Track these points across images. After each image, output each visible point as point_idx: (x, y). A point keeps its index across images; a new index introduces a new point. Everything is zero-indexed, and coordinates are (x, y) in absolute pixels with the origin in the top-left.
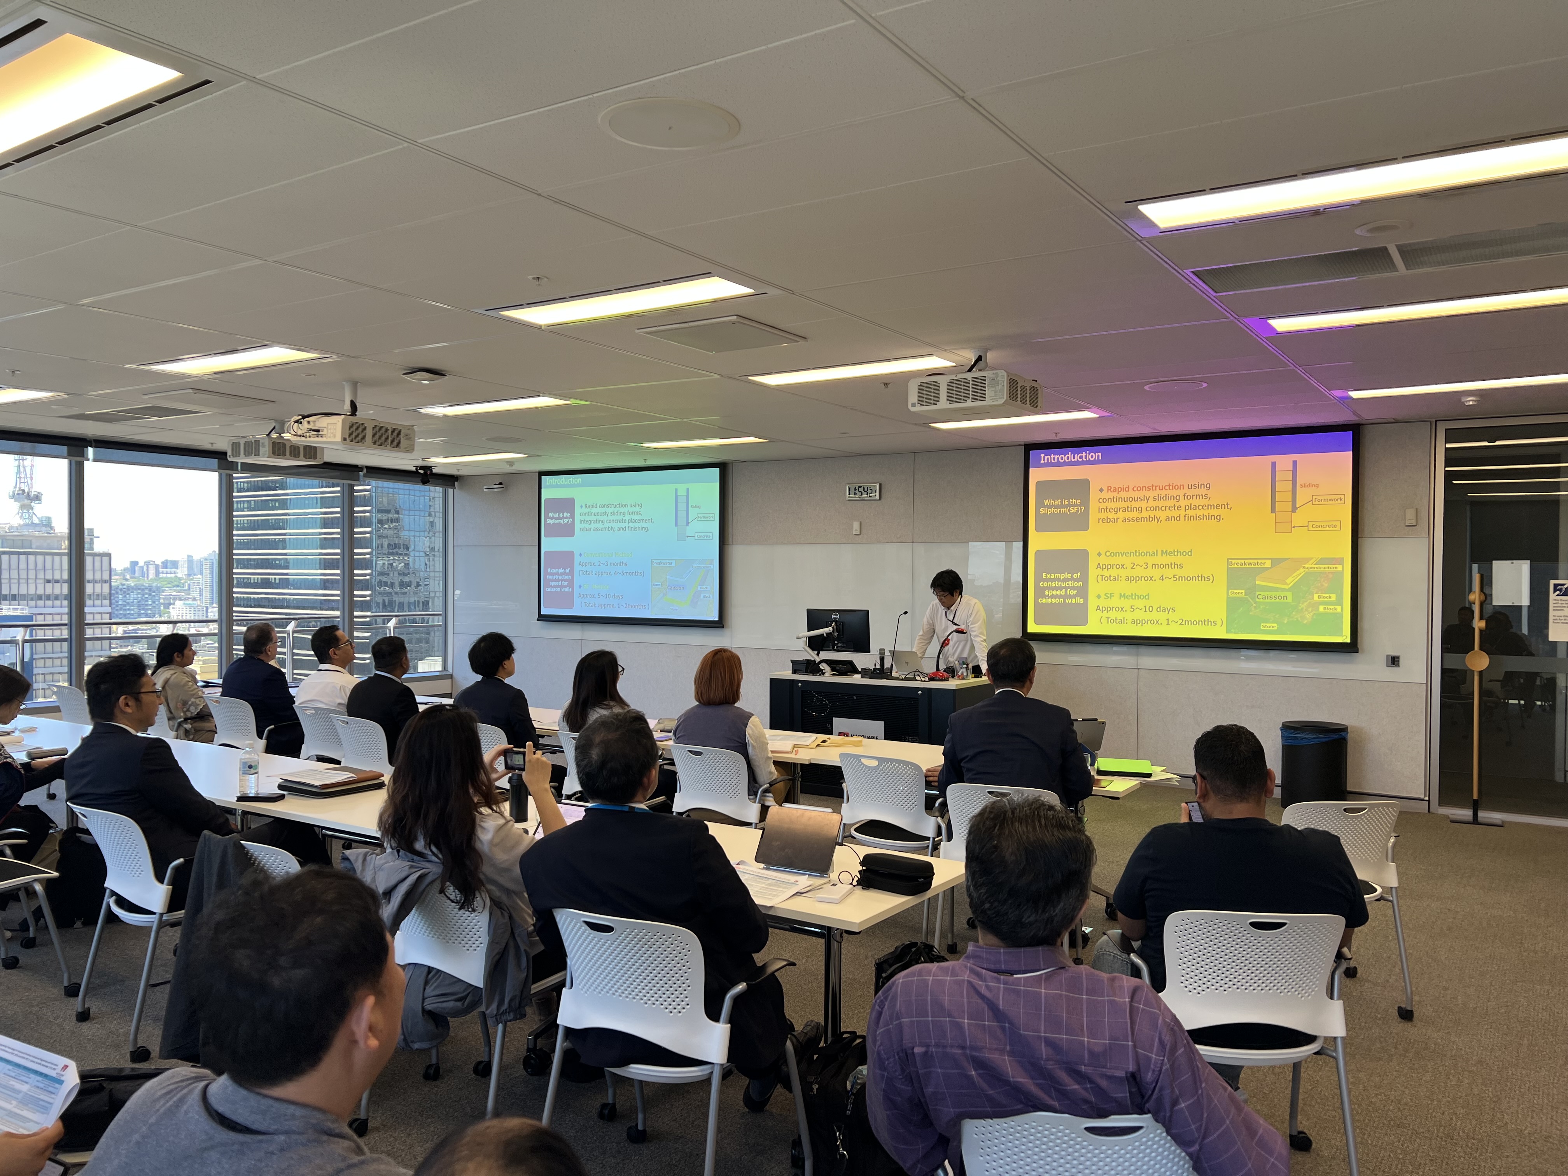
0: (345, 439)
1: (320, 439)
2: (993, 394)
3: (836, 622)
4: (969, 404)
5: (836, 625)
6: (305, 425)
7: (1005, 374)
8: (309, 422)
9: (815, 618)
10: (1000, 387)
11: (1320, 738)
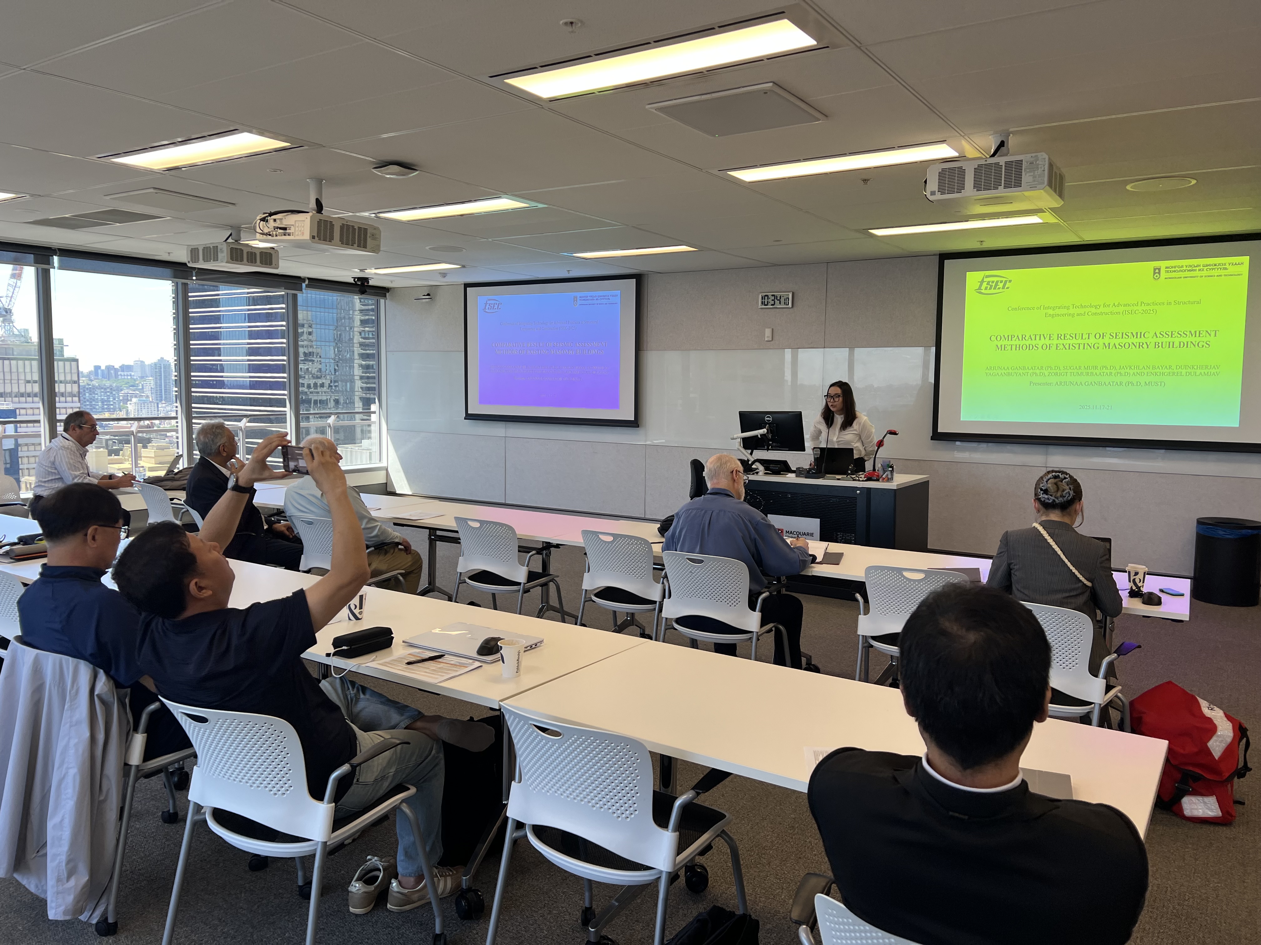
0: (313, 237)
2: (1030, 179)
3: (770, 423)
4: (1000, 190)
5: (770, 426)
7: (1046, 157)
9: (748, 420)
10: (1040, 170)
11: (1233, 534)
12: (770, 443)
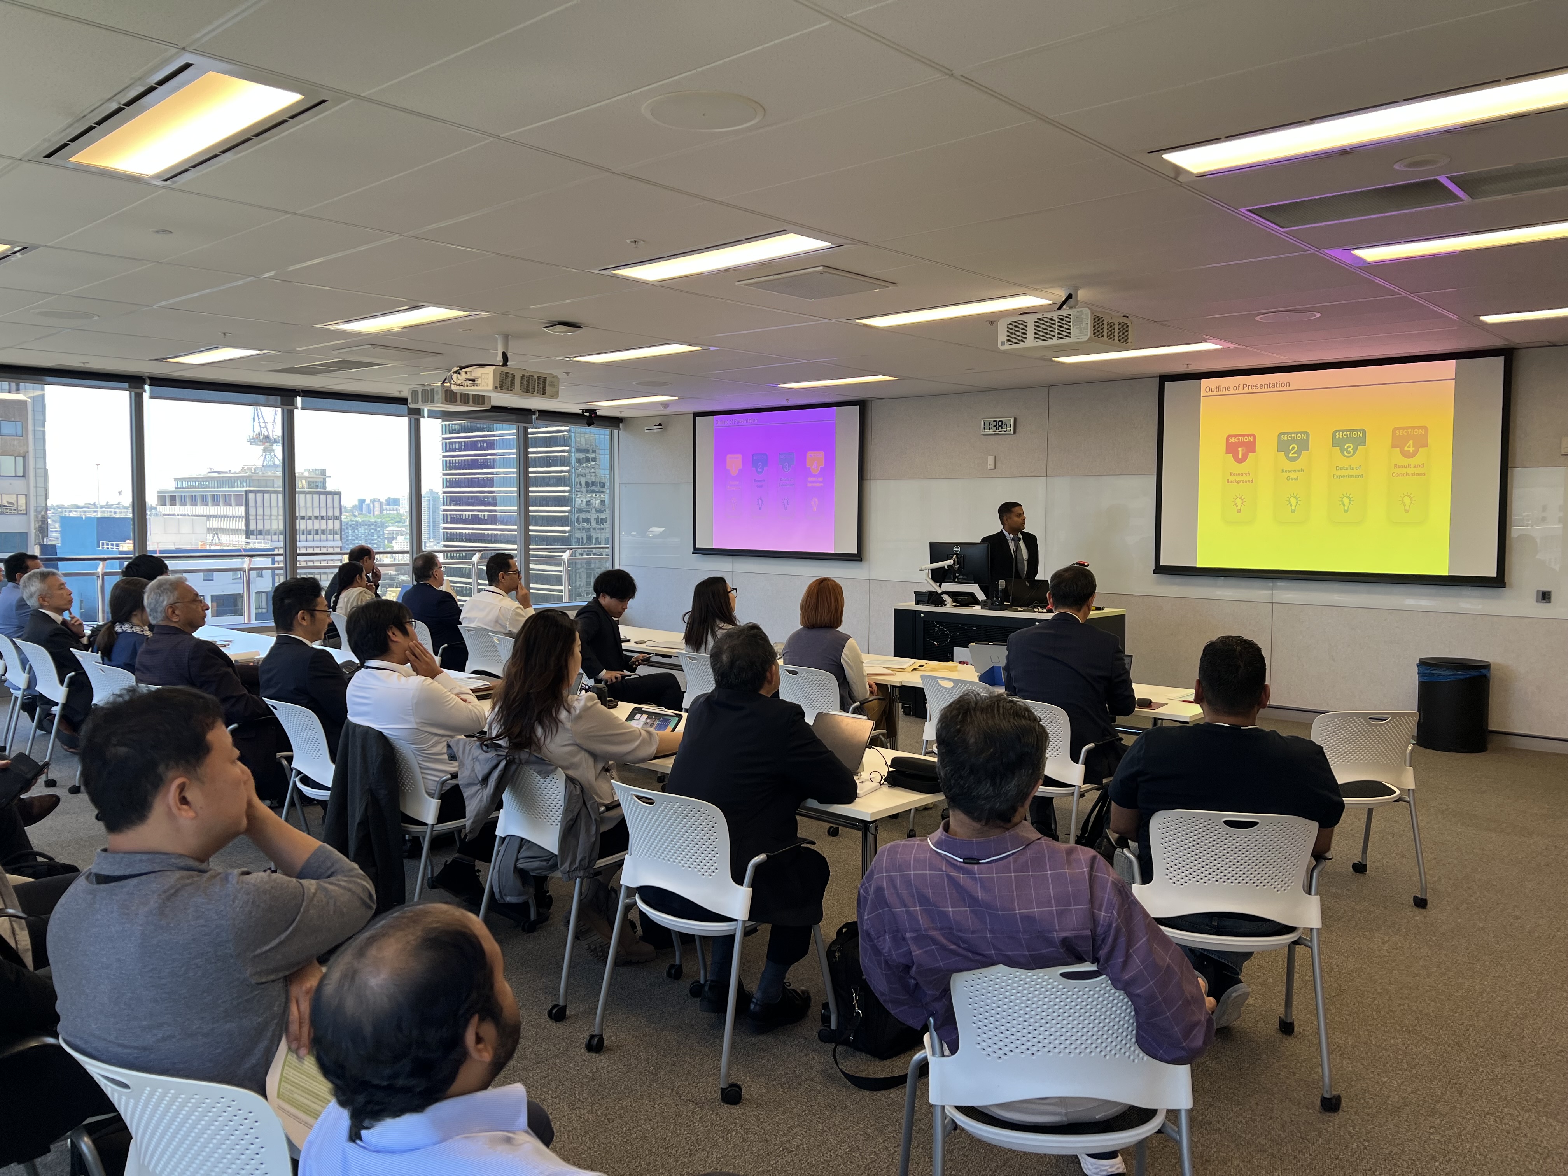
0: (496, 388)
1: (475, 388)
2: (1077, 331)
3: (957, 555)
4: (1055, 341)
5: (957, 557)
6: (464, 375)
7: (1089, 312)
8: (466, 373)
9: (938, 551)
10: (1084, 325)
11: (1458, 675)
12: (958, 575)
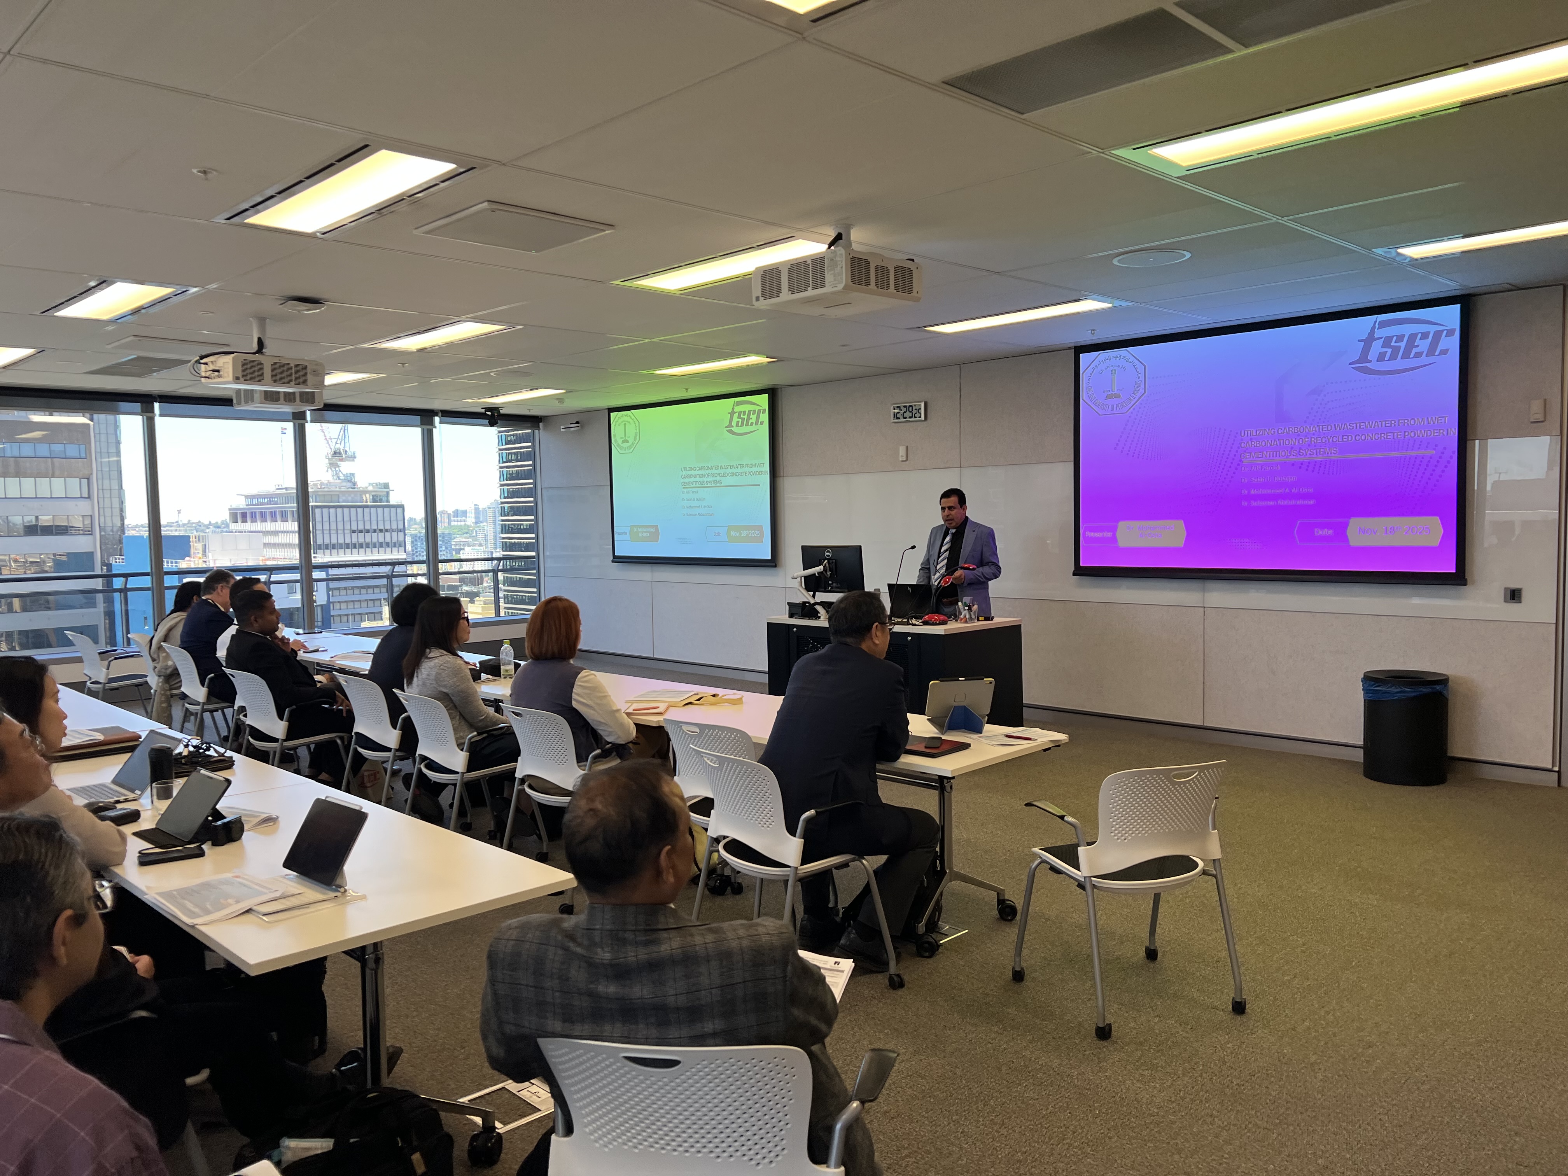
0: (238, 378)
2: (833, 278)
3: (829, 559)
5: (828, 562)
6: (210, 366)
7: (844, 252)
8: (211, 363)
9: (809, 556)
10: (839, 268)
11: (1404, 692)
12: (830, 582)
